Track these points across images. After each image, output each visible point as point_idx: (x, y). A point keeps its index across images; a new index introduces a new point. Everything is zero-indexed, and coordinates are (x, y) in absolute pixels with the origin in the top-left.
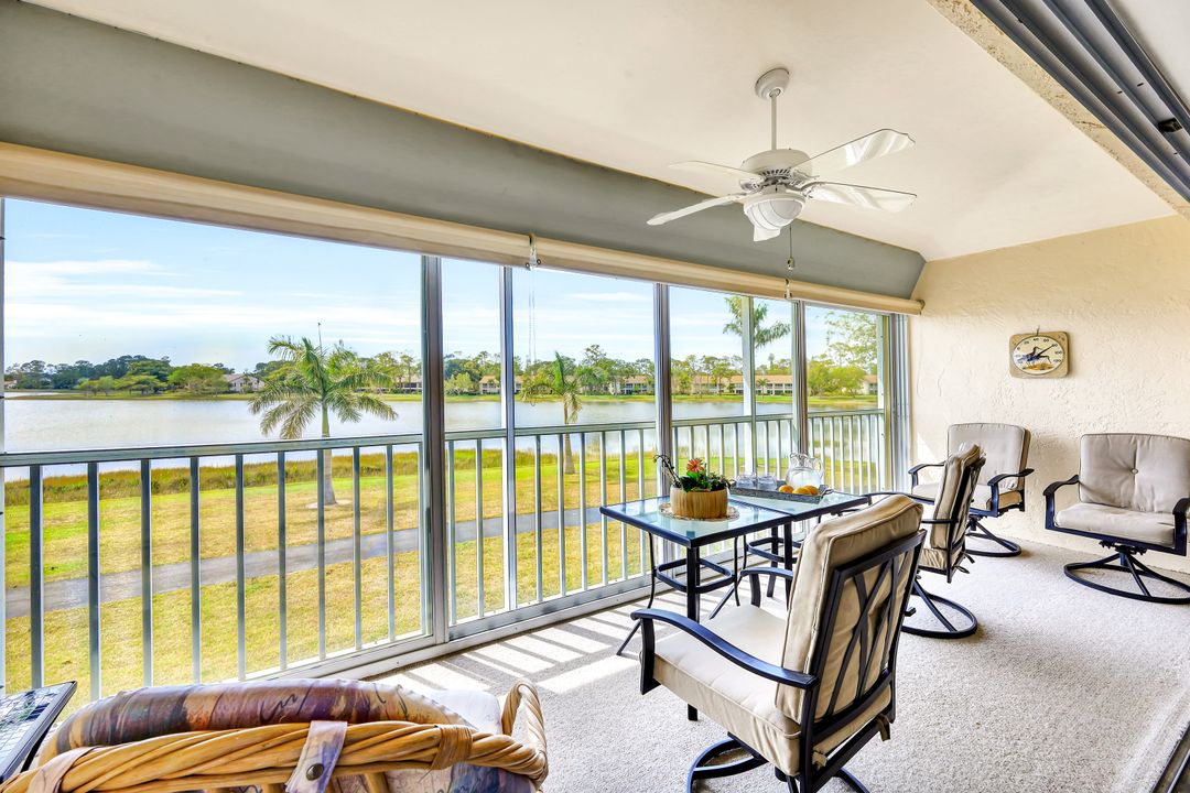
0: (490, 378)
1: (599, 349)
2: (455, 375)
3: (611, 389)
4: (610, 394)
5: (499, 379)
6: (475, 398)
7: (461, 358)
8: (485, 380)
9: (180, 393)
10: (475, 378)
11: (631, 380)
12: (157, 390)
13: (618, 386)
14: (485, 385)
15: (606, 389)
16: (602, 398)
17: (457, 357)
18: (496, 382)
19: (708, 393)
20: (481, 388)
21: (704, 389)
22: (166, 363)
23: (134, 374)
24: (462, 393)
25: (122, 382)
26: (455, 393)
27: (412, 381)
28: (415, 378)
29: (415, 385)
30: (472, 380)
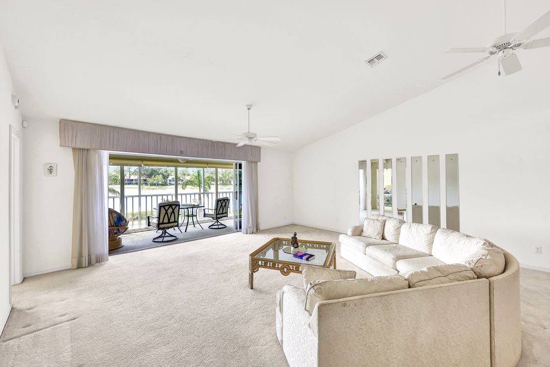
2: (155, 175)
6: (164, 187)
8: (170, 178)
14: (170, 180)
20: (168, 182)
24: (158, 184)
26: (155, 185)
27: (131, 178)
28: (132, 177)
29: (132, 180)
30: (164, 178)
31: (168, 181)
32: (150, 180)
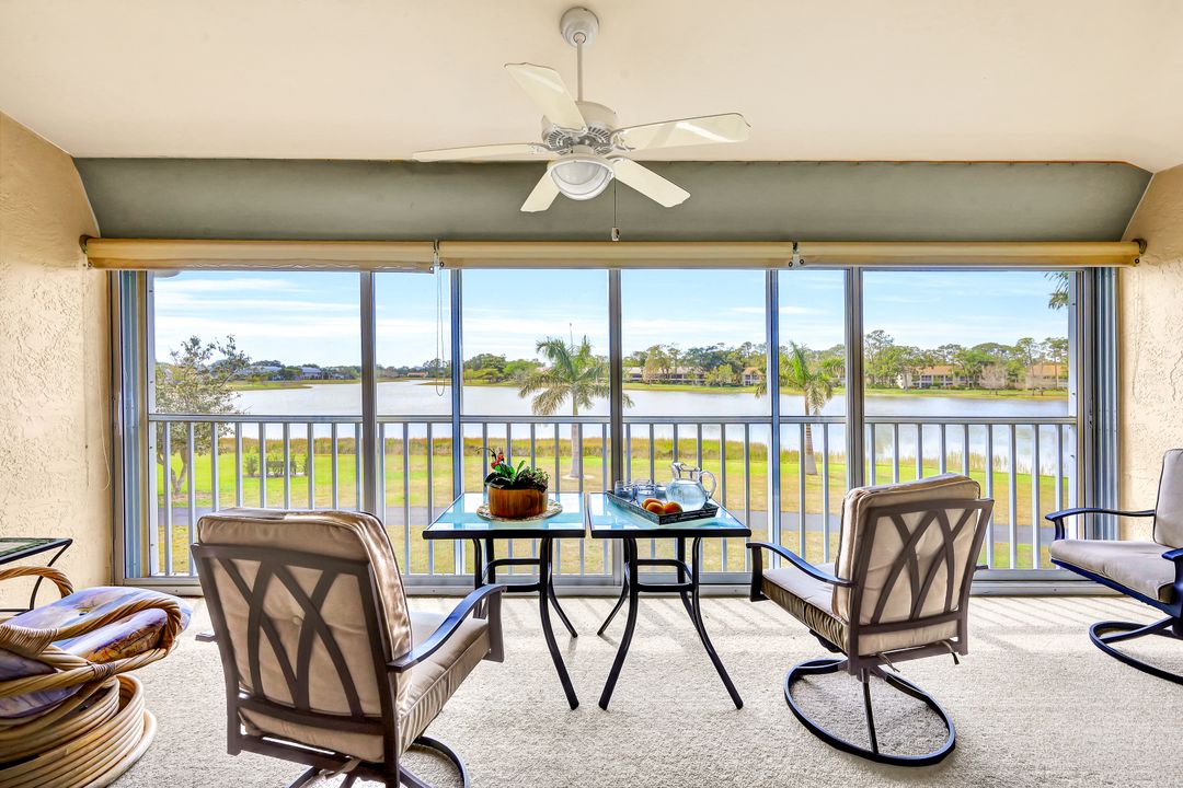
0: (752, 369)
1: (885, 334)
2: (718, 366)
3: (900, 382)
4: (898, 388)
5: (763, 371)
6: (737, 390)
7: (724, 350)
8: (748, 371)
9: (512, 381)
10: (736, 369)
11: (928, 371)
12: (498, 380)
13: (909, 377)
14: (748, 376)
15: (893, 381)
16: (886, 393)
17: (720, 348)
18: (760, 373)
19: (1055, 389)
20: (744, 380)
21: (1048, 383)
22: (503, 359)
23: (486, 367)
24: (724, 384)
25: (479, 373)
26: (718, 385)
27: (678, 373)
28: (680, 370)
29: (680, 376)
30: (735, 371)
31: (744, 377)
32: (710, 377)
